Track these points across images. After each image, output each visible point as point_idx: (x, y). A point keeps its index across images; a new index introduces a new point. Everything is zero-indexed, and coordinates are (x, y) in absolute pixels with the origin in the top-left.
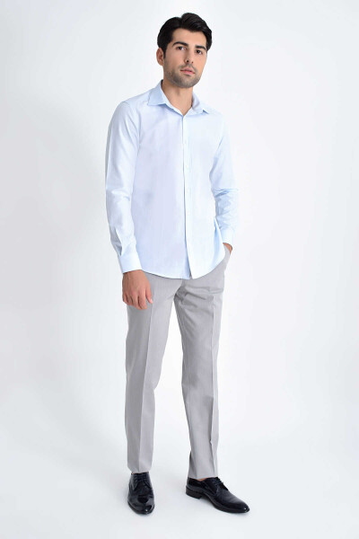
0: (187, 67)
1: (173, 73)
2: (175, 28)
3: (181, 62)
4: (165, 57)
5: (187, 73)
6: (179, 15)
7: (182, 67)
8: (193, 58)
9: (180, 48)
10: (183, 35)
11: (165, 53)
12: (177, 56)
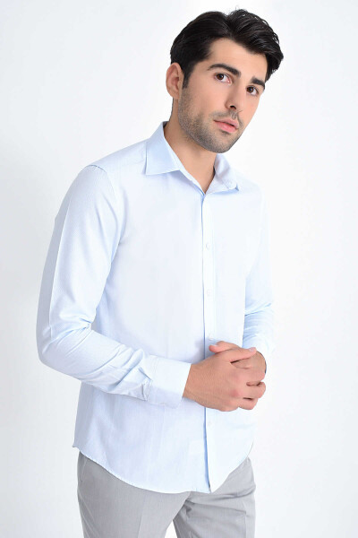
0: (230, 119)
1: (199, 121)
2: (218, 36)
3: (219, 106)
4: (185, 85)
5: (225, 128)
6: (227, 10)
7: (220, 115)
8: (243, 100)
9: (220, 76)
10: (228, 51)
11: (187, 77)
12: (211, 92)
